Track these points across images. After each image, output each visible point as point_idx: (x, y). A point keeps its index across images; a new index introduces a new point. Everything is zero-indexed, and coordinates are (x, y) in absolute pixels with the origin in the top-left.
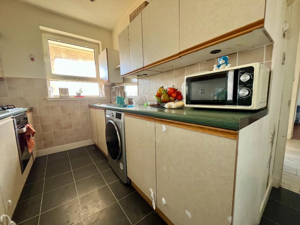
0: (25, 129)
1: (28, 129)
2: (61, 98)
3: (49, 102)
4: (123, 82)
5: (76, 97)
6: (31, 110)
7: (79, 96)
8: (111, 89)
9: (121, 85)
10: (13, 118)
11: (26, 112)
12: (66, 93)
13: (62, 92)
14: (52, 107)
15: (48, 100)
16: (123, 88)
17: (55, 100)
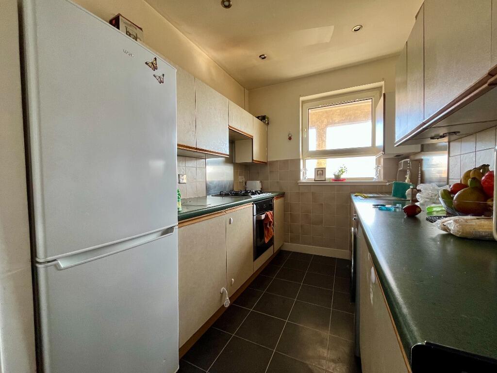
0: (263, 217)
1: (267, 216)
2: (316, 183)
3: (300, 187)
4: (420, 151)
5: (333, 180)
6: (282, 195)
7: (337, 179)
8: (398, 165)
9: (418, 157)
10: (253, 204)
11: (274, 197)
12: (322, 174)
13: (317, 174)
14: (302, 194)
15: (299, 184)
16: (420, 162)
17: (308, 186)
